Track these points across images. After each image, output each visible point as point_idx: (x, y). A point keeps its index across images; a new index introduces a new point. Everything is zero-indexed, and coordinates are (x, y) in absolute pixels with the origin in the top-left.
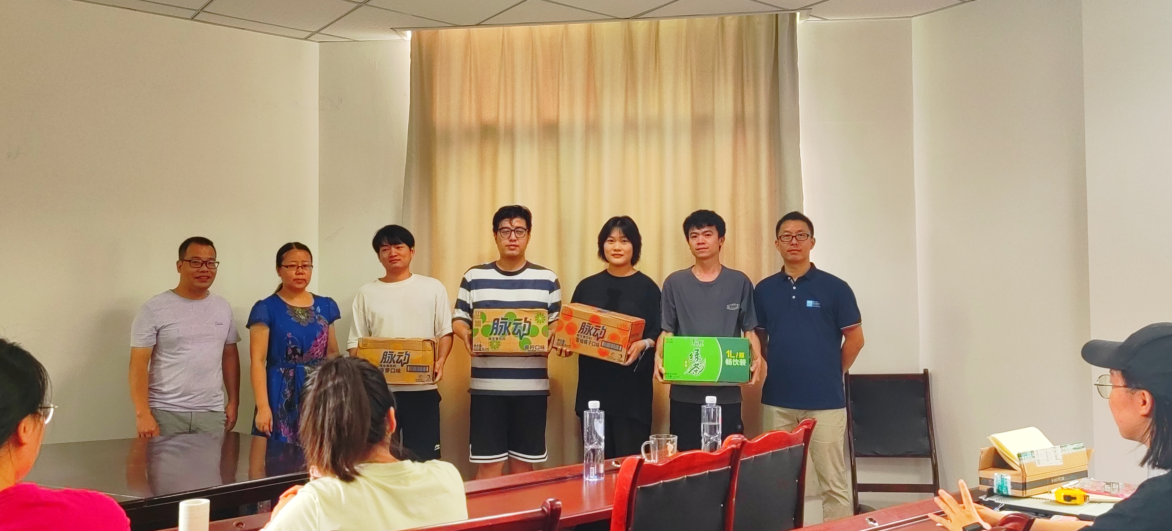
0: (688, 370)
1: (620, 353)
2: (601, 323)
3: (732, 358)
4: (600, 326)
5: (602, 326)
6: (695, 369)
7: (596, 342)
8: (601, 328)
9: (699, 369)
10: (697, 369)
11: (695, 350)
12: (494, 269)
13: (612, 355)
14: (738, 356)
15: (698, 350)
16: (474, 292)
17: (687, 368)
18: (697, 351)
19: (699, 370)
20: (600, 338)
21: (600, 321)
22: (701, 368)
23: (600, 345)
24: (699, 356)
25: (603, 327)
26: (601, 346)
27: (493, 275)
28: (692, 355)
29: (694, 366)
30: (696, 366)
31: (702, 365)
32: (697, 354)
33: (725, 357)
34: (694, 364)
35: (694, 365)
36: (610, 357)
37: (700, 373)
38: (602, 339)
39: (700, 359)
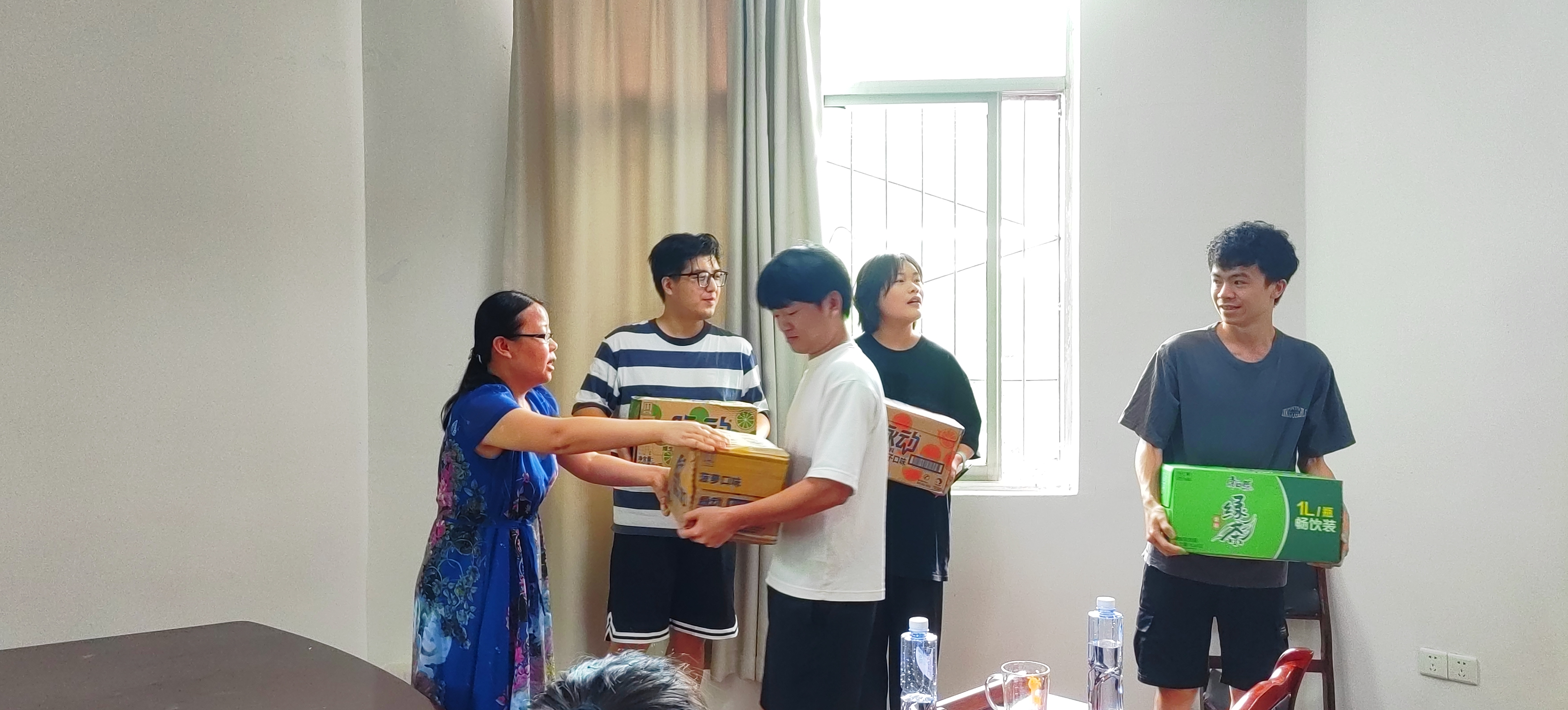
0: (1221, 535)
1: (939, 476)
2: (913, 427)
3: (1309, 517)
4: (910, 431)
5: (912, 431)
6: (1234, 534)
7: (901, 456)
8: (911, 436)
9: (1241, 533)
10: (1239, 534)
11: (1236, 497)
12: (655, 334)
13: (925, 478)
14: (1321, 514)
15: (1241, 498)
16: (624, 371)
17: (1219, 530)
18: (1238, 500)
19: (1243, 536)
20: (908, 450)
21: (912, 425)
22: (1246, 532)
23: (907, 461)
24: (1243, 508)
25: (915, 433)
26: (909, 464)
27: (652, 343)
28: (1228, 506)
29: (1233, 528)
30: (1236, 527)
31: (1250, 526)
32: (1239, 505)
33: (1295, 513)
34: (1233, 523)
35: (1232, 526)
36: (922, 481)
37: (1243, 541)
38: (912, 453)
39: (1245, 515)
